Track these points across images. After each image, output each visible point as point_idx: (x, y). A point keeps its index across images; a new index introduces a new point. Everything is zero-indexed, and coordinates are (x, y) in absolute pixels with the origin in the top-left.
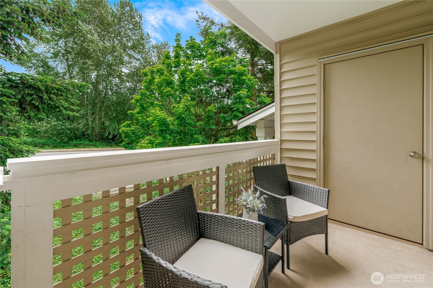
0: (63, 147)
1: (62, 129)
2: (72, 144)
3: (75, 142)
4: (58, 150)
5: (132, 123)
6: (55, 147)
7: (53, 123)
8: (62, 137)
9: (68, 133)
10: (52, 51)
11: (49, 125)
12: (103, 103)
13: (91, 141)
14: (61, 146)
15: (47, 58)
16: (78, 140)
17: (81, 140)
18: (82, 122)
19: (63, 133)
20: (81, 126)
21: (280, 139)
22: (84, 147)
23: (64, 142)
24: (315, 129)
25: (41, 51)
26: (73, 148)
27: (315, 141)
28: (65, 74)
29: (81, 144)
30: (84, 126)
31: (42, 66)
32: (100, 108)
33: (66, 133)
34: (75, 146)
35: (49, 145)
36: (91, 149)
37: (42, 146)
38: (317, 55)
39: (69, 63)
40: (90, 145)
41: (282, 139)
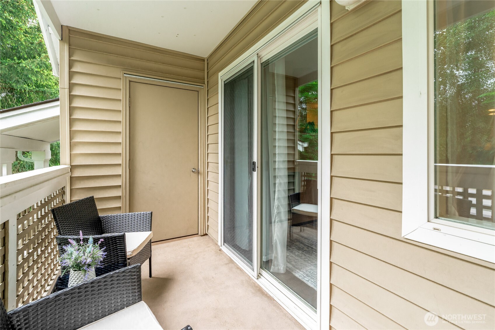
21: (69, 164)
24: (119, 151)
27: (120, 165)
38: (122, 68)
41: (73, 164)
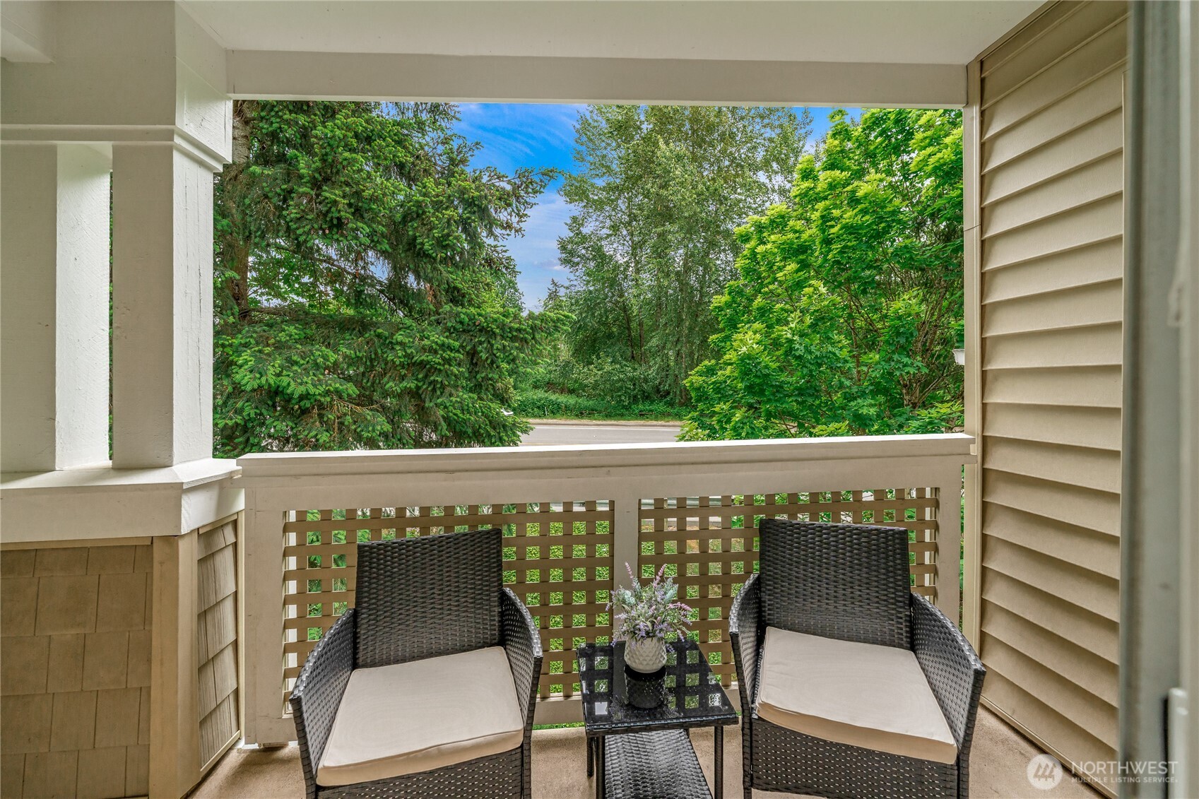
0: (622, 416)
1: (621, 380)
2: (637, 411)
3: (641, 407)
4: (613, 422)
5: (717, 364)
6: (609, 416)
7: (608, 368)
8: (620, 396)
9: (629, 388)
10: (608, 223)
11: (600, 373)
12: (697, 316)
13: (671, 404)
14: (619, 415)
15: (600, 239)
16: (647, 403)
17: (652, 402)
18: (656, 363)
19: (621, 387)
20: (652, 372)
21: (980, 433)
22: (656, 419)
23: (624, 407)
25: (591, 229)
26: (637, 419)
28: (627, 264)
29: (652, 411)
30: (657, 374)
31: (594, 258)
32: (691, 329)
33: (626, 388)
34: (642, 415)
35: (600, 412)
36: (667, 424)
37: (589, 414)
39: (636, 239)
40: (669, 414)
